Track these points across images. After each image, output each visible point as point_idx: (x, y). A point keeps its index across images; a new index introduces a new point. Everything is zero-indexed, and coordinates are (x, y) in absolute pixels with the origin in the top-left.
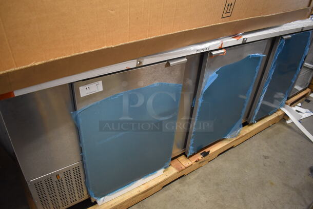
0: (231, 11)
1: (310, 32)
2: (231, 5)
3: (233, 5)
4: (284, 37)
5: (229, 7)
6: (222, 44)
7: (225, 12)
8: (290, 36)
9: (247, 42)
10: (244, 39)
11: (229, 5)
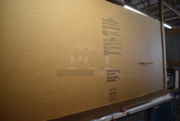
0: (114, 96)
1: (171, 102)
2: (113, 93)
3: (115, 93)
4: (155, 108)
5: (112, 94)
6: (113, 117)
7: (110, 97)
8: (158, 107)
9: (130, 114)
10: (127, 112)
11: (112, 93)
